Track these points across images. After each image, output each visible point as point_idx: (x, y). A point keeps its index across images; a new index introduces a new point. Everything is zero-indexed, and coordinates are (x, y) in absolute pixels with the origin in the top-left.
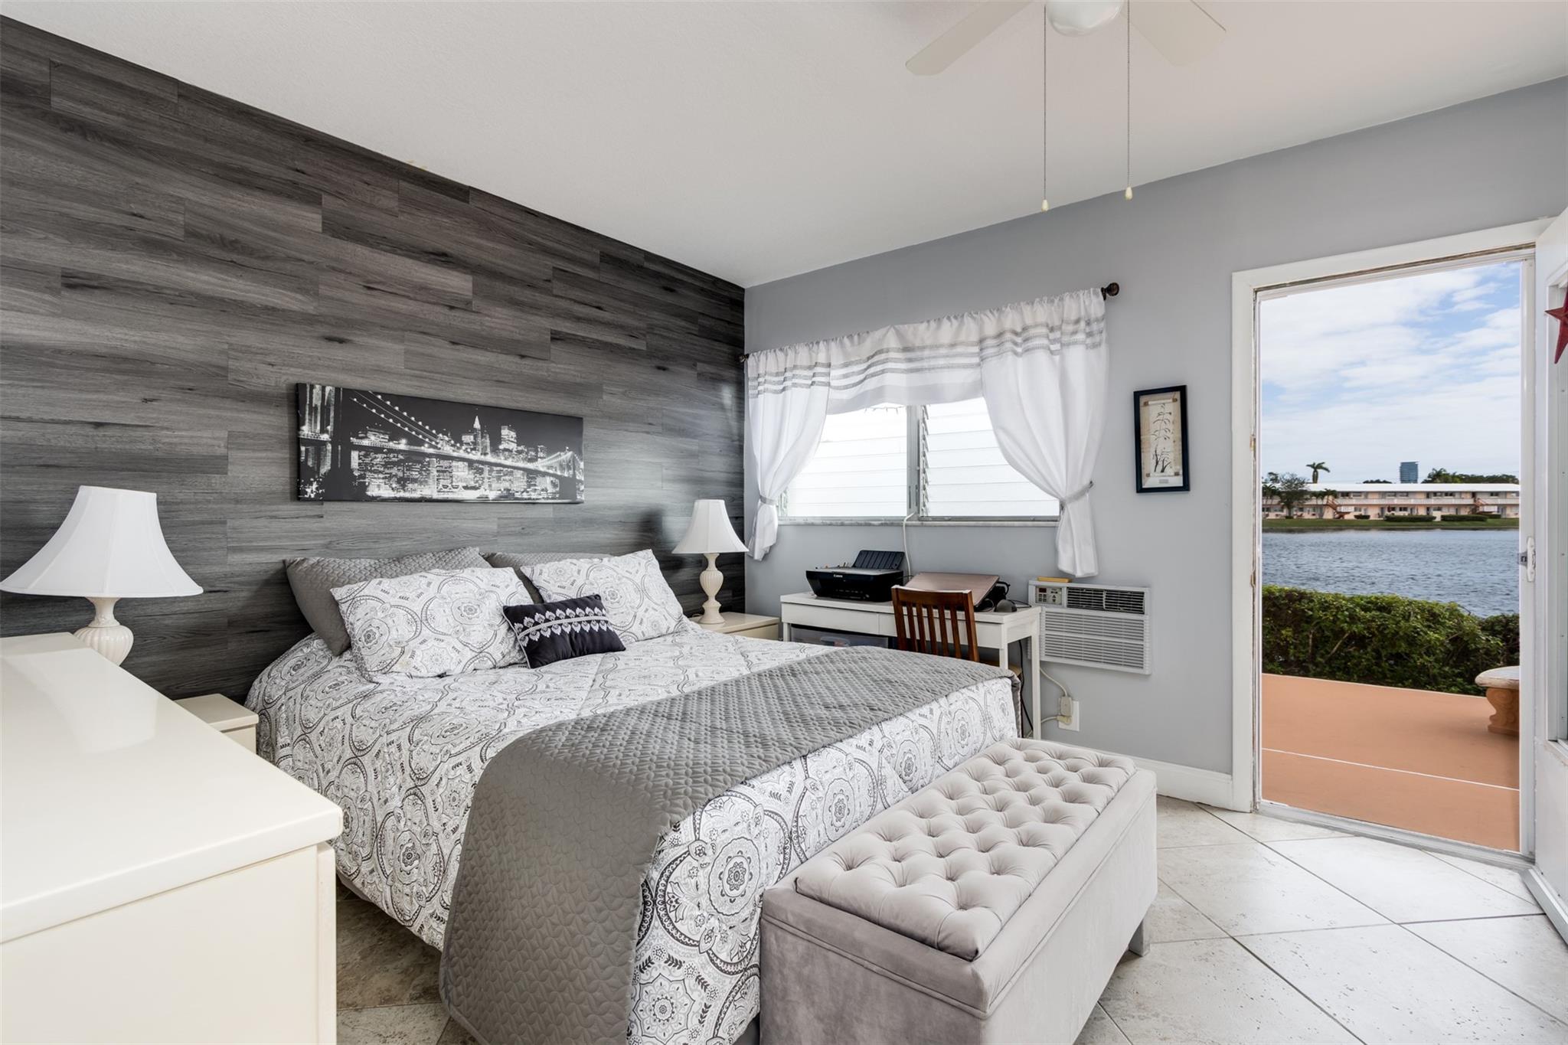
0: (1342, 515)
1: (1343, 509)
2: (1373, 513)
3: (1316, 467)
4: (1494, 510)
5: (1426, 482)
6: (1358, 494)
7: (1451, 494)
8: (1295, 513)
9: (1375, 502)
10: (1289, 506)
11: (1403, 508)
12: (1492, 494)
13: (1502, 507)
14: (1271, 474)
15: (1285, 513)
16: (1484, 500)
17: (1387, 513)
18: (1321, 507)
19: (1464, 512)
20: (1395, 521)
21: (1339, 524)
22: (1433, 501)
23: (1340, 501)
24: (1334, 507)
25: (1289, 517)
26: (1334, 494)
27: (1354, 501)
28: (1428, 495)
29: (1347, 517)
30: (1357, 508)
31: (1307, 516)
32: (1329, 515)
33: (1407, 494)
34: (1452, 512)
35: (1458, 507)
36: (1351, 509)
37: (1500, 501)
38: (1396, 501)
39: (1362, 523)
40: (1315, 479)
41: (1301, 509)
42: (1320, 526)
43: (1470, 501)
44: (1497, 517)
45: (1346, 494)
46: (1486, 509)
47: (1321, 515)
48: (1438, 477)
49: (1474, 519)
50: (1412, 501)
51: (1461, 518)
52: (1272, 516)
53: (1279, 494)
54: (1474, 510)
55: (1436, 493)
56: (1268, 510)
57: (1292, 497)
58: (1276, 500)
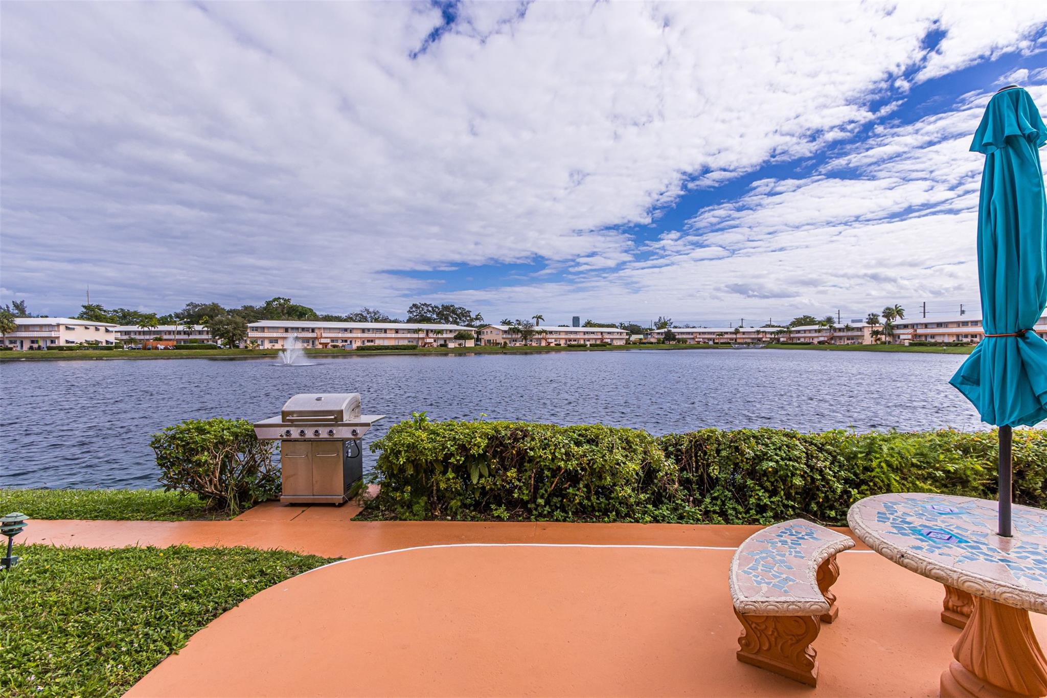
0: (549, 343)
1: (550, 341)
2: (562, 343)
3: (538, 317)
4: (609, 341)
5: (583, 326)
6: (556, 332)
7: (593, 333)
8: (529, 343)
9: (563, 337)
10: (526, 339)
11: (575, 340)
12: (609, 333)
13: (612, 339)
14: (518, 320)
15: (524, 343)
16: (606, 336)
17: (568, 343)
18: (540, 339)
19: (598, 342)
20: (573, 347)
21: (548, 349)
22: (586, 336)
23: (548, 336)
24: (546, 339)
25: (526, 345)
26: (545, 332)
27: (554, 336)
28: (585, 333)
29: (551, 345)
30: (556, 340)
31: (534, 344)
32: (543, 344)
33: (576, 333)
34: (593, 342)
35: (596, 339)
36: (553, 340)
37: (611, 337)
38: (572, 336)
39: (558, 349)
40: (537, 324)
41: (531, 341)
42: (539, 351)
43: (600, 337)
44: (610, 344)
45: (551, 332)
46: (606, 340)
47: (540, 344)
48: (588, 324)
49: (602, 346)
50: (578, 337)
51: (597, 345)
52: (518, 344)
53: (521, 332)
54: (602, 341)
55: (587, 332)
56: (516, 341)
57: (527, 333)
58: (520, 335)
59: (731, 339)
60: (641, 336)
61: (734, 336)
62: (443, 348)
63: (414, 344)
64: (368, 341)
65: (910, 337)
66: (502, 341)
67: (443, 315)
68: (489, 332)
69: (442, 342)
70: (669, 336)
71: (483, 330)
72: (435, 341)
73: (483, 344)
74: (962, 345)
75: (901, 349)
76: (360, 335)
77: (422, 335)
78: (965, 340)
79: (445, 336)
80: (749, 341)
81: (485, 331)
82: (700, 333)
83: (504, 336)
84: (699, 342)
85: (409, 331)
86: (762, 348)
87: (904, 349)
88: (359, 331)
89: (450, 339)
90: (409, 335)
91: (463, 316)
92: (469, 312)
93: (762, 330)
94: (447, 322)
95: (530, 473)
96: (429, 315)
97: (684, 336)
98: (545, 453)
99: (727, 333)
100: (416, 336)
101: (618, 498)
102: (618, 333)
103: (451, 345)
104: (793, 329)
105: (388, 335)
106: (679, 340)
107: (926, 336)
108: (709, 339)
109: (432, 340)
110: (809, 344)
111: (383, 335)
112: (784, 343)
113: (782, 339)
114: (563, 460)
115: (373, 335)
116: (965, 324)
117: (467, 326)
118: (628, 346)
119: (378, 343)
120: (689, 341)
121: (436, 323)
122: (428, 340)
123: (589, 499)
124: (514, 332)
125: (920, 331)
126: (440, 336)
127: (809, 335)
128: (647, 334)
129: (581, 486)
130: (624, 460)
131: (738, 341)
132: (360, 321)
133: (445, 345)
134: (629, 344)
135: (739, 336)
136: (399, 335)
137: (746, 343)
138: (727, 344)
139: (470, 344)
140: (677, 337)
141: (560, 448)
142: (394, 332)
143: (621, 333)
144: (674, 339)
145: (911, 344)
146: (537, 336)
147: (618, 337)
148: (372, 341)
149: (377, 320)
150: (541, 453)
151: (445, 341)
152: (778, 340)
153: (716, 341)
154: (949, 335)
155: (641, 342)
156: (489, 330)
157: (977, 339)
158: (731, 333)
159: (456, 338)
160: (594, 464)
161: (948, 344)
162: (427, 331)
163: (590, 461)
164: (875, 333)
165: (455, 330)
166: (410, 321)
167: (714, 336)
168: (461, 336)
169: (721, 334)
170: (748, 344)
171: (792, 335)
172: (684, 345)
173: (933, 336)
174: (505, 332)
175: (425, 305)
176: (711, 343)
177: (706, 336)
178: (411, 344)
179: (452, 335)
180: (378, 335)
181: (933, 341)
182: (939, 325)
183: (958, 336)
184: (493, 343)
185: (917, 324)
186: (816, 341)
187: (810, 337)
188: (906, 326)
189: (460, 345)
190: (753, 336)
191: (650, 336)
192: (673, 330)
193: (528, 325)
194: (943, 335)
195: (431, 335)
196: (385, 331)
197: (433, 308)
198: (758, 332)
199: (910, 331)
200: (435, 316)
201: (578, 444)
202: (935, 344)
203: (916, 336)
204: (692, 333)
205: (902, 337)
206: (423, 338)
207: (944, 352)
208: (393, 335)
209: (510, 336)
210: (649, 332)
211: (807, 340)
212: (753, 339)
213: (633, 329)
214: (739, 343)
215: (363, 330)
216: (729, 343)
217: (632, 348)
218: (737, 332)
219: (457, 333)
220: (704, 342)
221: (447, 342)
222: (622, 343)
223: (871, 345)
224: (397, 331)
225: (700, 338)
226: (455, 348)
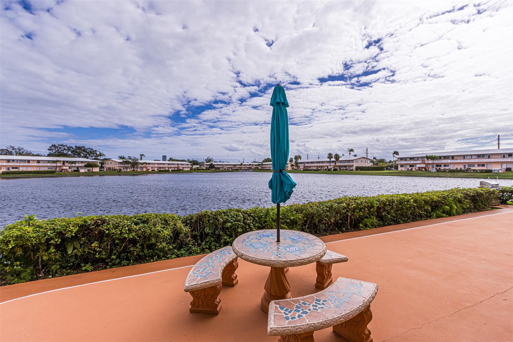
0: (148, 170)
1: (148, 168)
2: (156, 169)
3: (142, 155)
4: (182, 168)
5: (168, 161)
6: (152, 164)
7: (173, 164)
8: (135, 169)
9: (156, 166)
10: (133, 167)
11: (163, 168)
12: (182, 164)
13: (183, 168)
14: (129, 157)
15: (132, 169)
16: (180, 166)
17: (159, 169)
18: (143, 167)
19: (176, 169)
20: (161, 171)
21: (147, 173)
22: (169, 166)
23: (147, 166)
24: (146, 167)
26: (146, 163)
27: (151, 166)
28: (168, 164)
29: (149, 170)
30: (152, 168)
31: (139, 170)
32: (145, 170)
33: (164, 164)
34: (173, 169)
35: (175, 167)
36: (150, 168)
37: (183, 166)
38: (161, 166)
39: (153, 172)
40: (141, 159)
42: (142, 173)
43: (177, 166)
44: (182, 170)
45: (149, 164)
46: (180, 168)
47: (143, 170)
48: (171, 159)
49: (178, 171)
50: (165, 166)
51: (175, 171)
52: (128, 170)
53: (131, 163)
54: (178, 168)
55: (170, 164)
56: (127, 168)
57: (134, 164)
58: (130, 165)
59: (239, 168)
60: (198, 166)
61: (240, 166)
62: (76, 172)
63: (53, 170)
64: (13, 168)
65: (303, 167)
66: (118, 168)
67: (76, 152)
68: (109, 163)
69: (76, 169)
70: (212, 166)
71: (105, 161)
72: (70, 168)
73: (105, 170)
74: (319, 170)
75: (300, 172)
76: (5, 164)
77: (59, 164)
78: (319, 168)
79: (77, 165)
80: (246, 168)
81: (107, 162)
82: (226, 165)
83: (120, 165)
84: (225, 169)
85: (49, 162)
86: (251, 172)
87: (301, 172)
88: (4, 161)
89: (81, 167)
90: (49, 164)
91: (92, 153)
92: (96, 151)
93: (252, 164)
94: (79, 156)
95: (107, 243)
96: (65, 152)
97: (219, 166)
98: (116, 231)
99: (237, 165)
100: (55, 165)
101: (159, 249)
102: (186, 164)
103: (82, 171)
104: (264, 163)
105: (31, 164)
106: (216, 168)
107: (308, 167)
108: (230, 168)
109: (68, 168)
110: (269, 170)
111: (26, 164)
112: (260, 170)
113: (259, 168)
114: (127, 233)
115: (18, 164)
116: (319, 162)
117: (94, 159)
118: (192, 171)
119: (21, 169)
120: (221, 168)
121: (71, 157)
122: (64, 168)
123: (143, 251)
124: (126, 163)
125: (306, 165)
126: (73, 165)
127: (269, 166)
128: (201, 165)
129: (138, 245)
130: (162, 229)
131: (242, 168)
132: (6, 154)
133: (78, 171)
134: (192, 170)
135: (242, 166)
136: (40, 164)
137: (245, 170)
138: (237, 170)
139: (96, 170)
140: (215, 166)
141: (125, 228)
142: (36, 162)
143: (188, 165)
144: (214, 167)
145: (303, 170)
146: (141, 166)
147: (186, 166)
148: (16, 168)
149: (20, 154)
150: (114, 231)
151: (78, 168)
152: (258, 168)
153: (233, 169)
154: (315, 166)
155: (198, 169)
156: (109, 162)
157: (322, 168)
158: (239, 165)
159: (86, 166)
160: (145, 233)
161: (314, 170)
162: (64, 162)
163: (143, 232)
164: (292, 165)
165: (85, 162)
166: (49, 155)
167: (232, 166)
168: (89, 165)
169: (235, 165)
170: (246, 170)
171: (263, 166)
172: (218, 170)
173: (310, 167)
174: (120, 163)
175: (62, 145)
176: (230, 169)
177: (228, 166)
178: (50, 170)
179: (83, 165)
180: (21, 164)
181: (310, 169)
182: (312, 163)
183: (317, 167)
184: (112, 169)
185: (305, 162)
187: (270, 167)
188: (302, 163)
189: (89, 170)
190: (248, 166)
191: (202, 166)
192: (214, 163)
193: (135, 159)
194: (313, 166)
195: (67, 164)
196: (29, 161)
197: (68, 148)
198: (250, 165)
199: (303, 165)
200: (70, 153)
201: (136, 224)
202: (310, 170)
203: (305, 167)
204: (222, 165)
205: (301, 167)
206: (61, 166)
207: (313, 173)
208: (35, 164)
209: (123, 166)
210: (202, 164)
211: (269, 168)
212: (248, 167)
213: (194, 163)
214: (242, 170)
215: (8, 161)
216: (238, 170)
217: (194, 172)
218: (241, 164)
219: (86, 163)
220: (228, 169)
221: (79, 169)
222: (188, 169)
223: (291, 170)
224: (38, 162)
225: (225, 167)
226: (85, 172)
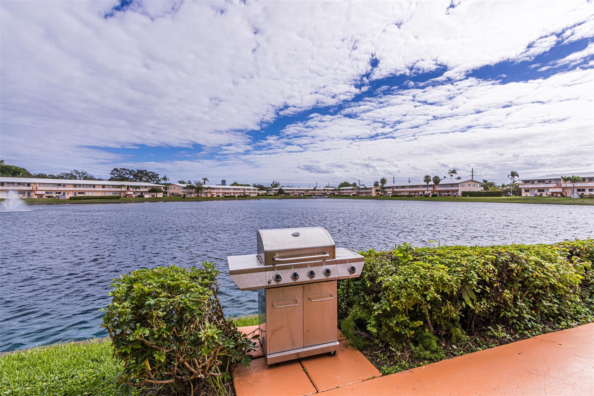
0: (213, 195)
1: (213, 194)
2: (221, 195)
3: (205, 179)
4: (248, 194)
6: (217, 189)
7: (239, 189)
8: (200, 195)
9: (221, 191)
10: (198, 192)
11: (228, 194)
12: (248, 189)
13: (250, 193)
15: (196, 195)
16: (246, 191)
17: (224, 195)
18: (207, 193)
19: (242, 195)
20: (227, 197)
21: (212, 199)
22: (235, 191)
23: (212, 191)
24: (211, 193)
25: (198, 196)
26: (210, 188)
27: (216, 191)
28: (234, 189)
29: (214, 196)
30: (217, 193)
31: (203, 196)
32: (209, 195)
33: (229, 189)
34: (239, 195)
35: (241, 193)
36: (215, 193)
37: (249, 192)
38: (227, 191)
39: (218, 198)
40: (204, 184)
41: (201, 194)
42: (207, 199)
43: (243, 191)
44: (249, 196)
45: (214, 189)
46: (247, 194)
47: (207, 196)
48: (235, 184)
49: (244, 197)
50: (230, 191)
51: (242, 196)
52: (193, 196)
53: (195, 188)
54: (244, 194)
55: (236, 189)
56: (191, 194)
57: (199, 189)
58: (194, 190)
59: (312, 193)
60: (265, 192)
61: (313, 192)
62: (140, 198)
63: (118, 195)
64: (79, 193)
65: (391, 192)
66: (182, 194)
67: (138, 176)
68: (173, 188)
69: (140, 194)
70: (281, 192)
71: (168, 186)
72: (134, 193)
73: (168, 195)
74: (412, 196)
75: (388, 198)
76: (72, 189)
77: (123, 189)
78: (412, 194)
79: (141, 190)
80: (320, 194)
81: (170, 187)
82: (296, 190)
83: (184, 190)
84: (296, 195)
85: (113, 186)
86: (327, 198)
87: (390, 198)
88: (71, 186)
89: (145, 192)
90: (113, 189)
91: (153, 177)
92: (157, 175)
93: (326, 188)
94: (141, 180)
96: (127, 176)
97: (288, 192)
99: (310, 190)
100: (119, 190)
102: (253, 189)
103: (146, 196)
104: (341, 188)
105: (96, 189)
106: (286, 194)
107: (397, 192)
108: (301, 193)
109: (132, 193)
110: (349, 196)
111: (92, 189)
112: (337, 196)
113: (336, 194)
115: (84, 189)
116: (412, 187)
117: (156, 183)
118: (259, 197)
119: (87, 194)
120: (291, 194)
121: (133, 181)
122: (129, 193)
124: (190, 188)
125: (395, 190)
126: (138, 190)
127: (348, 191)
128: (269, 190)
131: (315, 194)
132: (70, 179)
133: (142, 196)
134: (259, 196)
135: (316, 192)
136: (105, 189)
137: (319, 195)
139: (160, 195)
140: (285, 192)
142: (101, 186)
143: (255, 190)
144: (283, 193)
145: (392, 196)
146: (205, 191)
147: (253, 192)
148: (82, 193)
149: (85, 178)
151: (142, 193)
152: (334, 194)
153: (305, 194)
154: (407, 191)
155: (266, 195)
156: (173, 187)
157: (417, 194)
158: (312, 190)
159: (150, 191)
161: (406, 196)
162: (128, 187)
164: (377, 191)
165: (149, 187)
166: (111, 179)
167: (304, 192)
168: (153, 190)
169: (307, 191)
170: (320, 196)
171: (340, 192)
172: (288, 196)
173: (400, 192)
174: (184, 188)
175: (124, 169)
176: (302, 195)
177: (300, 192)
178: (115, 195)
179: (147, 190)
180: (87, 189)
181: (400, 194)
182: (402, 187)
183: (410, 192)
184: (176, 195)
185: (394, 187)
186: (351, 195)
187: (348, 193)
188: (389, 188)
189: (153, 196)
190: (322, 192)
191: (270, 192)
192: (283, 188)
193: (199, 184)
194: (404, 192)
195: (131, 189)
196: (94, 186)
197: (130, 172)
198: (325, 190)
199: (391, 190)
200: (132, 177)
202: (401, 196)
203: (394, 192)
204: (292, 190)
205: (388, 193)
206: (125, 191)
207: (406, 200)
208: (101, 189)
209: (187, 191)
210: (270, 189)
211: (347, 194)
212: (322, 193)
213: (261, 188)
214: (316, 196)
215: (75, 185)
216: (311, 196)
217: (261, 198)
218: (315, 190)
219: (151, 188)
220: (299, 195)
221: (143, 194)
222: (255, 195)
223: (376, 196)
224: (104, 186)
225: (296, 193)
226: (150, 198)
